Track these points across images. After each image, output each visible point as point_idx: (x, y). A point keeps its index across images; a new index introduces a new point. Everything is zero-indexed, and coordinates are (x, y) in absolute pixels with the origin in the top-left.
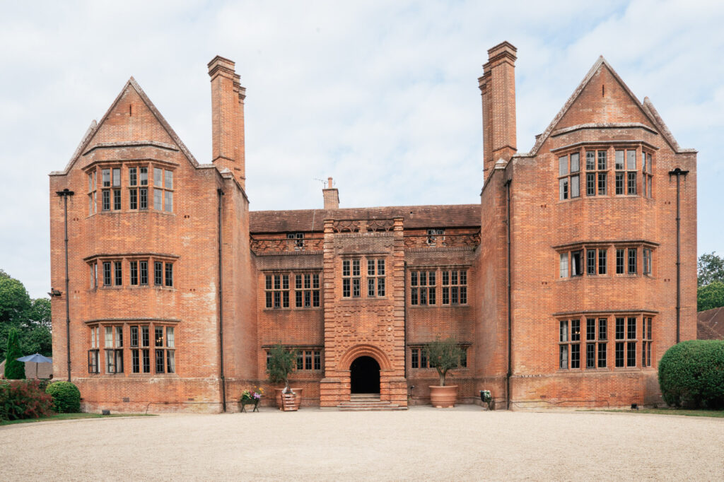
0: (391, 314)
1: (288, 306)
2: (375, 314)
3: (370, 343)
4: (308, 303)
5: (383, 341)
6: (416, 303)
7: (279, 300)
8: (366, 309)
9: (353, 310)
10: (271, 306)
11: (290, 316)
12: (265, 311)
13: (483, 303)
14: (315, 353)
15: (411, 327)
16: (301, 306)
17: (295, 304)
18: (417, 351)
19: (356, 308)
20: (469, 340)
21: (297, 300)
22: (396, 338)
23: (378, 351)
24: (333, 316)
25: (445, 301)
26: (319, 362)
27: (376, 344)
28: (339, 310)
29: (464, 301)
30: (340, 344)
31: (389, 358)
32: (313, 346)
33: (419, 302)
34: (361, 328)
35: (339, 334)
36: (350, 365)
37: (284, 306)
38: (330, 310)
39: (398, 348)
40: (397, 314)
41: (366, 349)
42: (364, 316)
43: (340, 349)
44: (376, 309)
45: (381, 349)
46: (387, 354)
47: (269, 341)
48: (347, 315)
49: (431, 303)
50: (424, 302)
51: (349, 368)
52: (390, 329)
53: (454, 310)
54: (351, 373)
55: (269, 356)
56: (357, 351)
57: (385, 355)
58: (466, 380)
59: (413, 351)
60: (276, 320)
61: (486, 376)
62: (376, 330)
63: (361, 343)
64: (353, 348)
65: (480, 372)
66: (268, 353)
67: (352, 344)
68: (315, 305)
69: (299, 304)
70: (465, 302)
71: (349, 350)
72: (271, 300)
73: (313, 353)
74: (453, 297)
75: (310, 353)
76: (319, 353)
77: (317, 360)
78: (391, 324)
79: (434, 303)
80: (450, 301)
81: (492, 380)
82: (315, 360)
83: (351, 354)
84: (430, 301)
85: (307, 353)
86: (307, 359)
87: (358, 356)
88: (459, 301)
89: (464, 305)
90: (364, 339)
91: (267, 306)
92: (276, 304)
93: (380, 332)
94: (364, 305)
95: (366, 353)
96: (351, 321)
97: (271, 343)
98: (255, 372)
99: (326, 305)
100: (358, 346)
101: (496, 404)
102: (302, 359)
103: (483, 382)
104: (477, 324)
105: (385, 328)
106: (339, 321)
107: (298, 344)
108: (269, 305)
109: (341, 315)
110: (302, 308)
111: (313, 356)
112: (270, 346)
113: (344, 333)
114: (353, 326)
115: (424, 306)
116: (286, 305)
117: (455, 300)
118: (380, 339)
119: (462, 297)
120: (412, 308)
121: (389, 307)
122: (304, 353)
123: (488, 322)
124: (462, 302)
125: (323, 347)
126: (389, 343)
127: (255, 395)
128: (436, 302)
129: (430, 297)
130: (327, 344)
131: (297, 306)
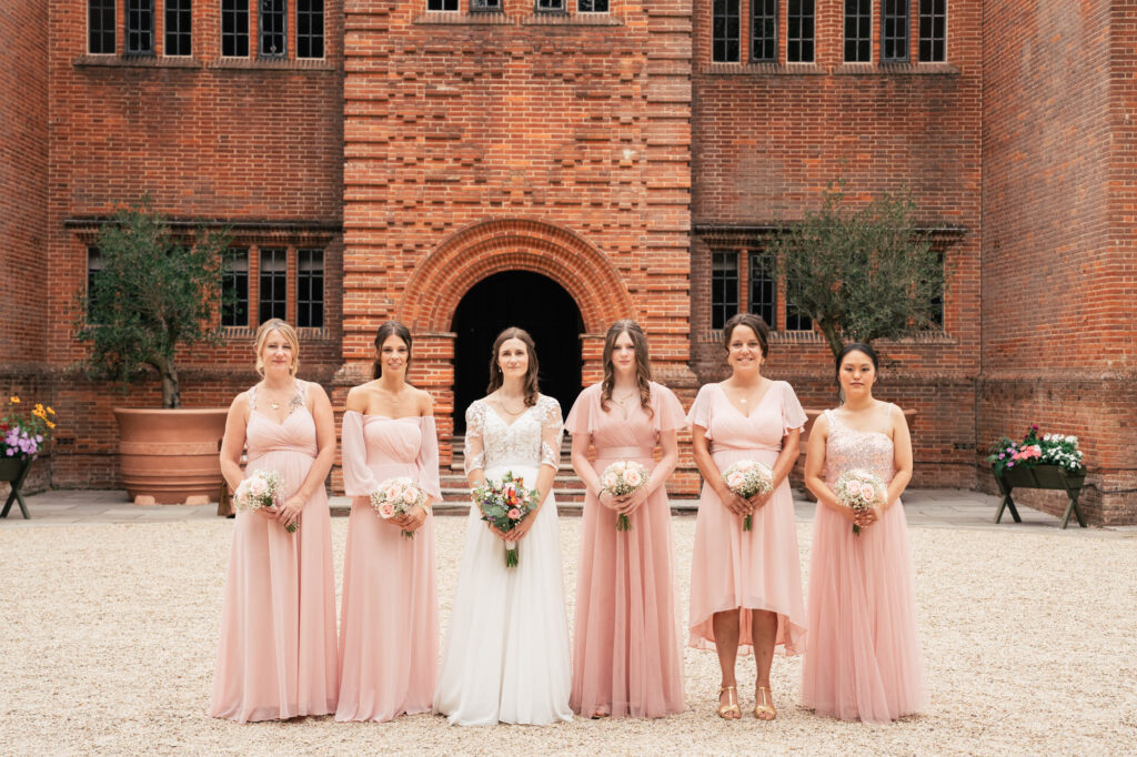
0: (635, 89)
1: (186, 50)
2: (567, 91)
3: (541, 215)
4: (272, 42)
5: (597, 205)
6: (733, 56)
7: (147, 21)
8: (525, 65)
9: (469, 67)
10: (110, 48)
11: (195, 94)
12: (82, 67)
13: (1028, 56)
14: (303, 257)
15: (712, 153)
16: (243, 51)
17: (218, 44)
18: (733, 257)
19: (485, 61)
20: (953, 217)
21: (227, 26)
22: (657, 197)
23: (576, 252)
24: (383, 92)
25: (857, 50)
26: (318, 295)
27: (571, 218)
28: (410, 67)
29: (932, 51)
30: (410, 216)
31: (625, 283)
32: (294, 226)
33: (744, 49)
34: (505, 146)
35: (409, 173)
36: (452, 308)
37: (170, 50)
38: (369, 65)
39: (664, 240)
40: (661, 90)
41: (522, 241)
42: (517, 96)
43: (409, 237)
44: (570, 66)
45: (591, 240)
46: (618, 262)
47: (98, 199)
48: (442, 88)
49: (793, 57)
50: (764, 50)
51: (447, 322)
52: (628, 154)
53: (891, 86)
54: (458, 344)
55: (98, 265)
56: (484, 246)
57: (605, 269)
58: (941, 385)
59: (717, 258)
60: (134, 108)
61: (1047, 374)
62: (569, 157)
63: (505, 211)
64: (466, 234)
65: (1004, 353)
66: (94, 253)
67: (462, 218)
68: (303, 52)
69: (235, 45)
70: (939, 57)
71: (452, 243)
72: (110, 23)
73: (291, 255)
74: (889, 32)
75: (281, 256)
76: (318, 257)
77: (312, 288)
78: (633, 133)
79: (808, 56)
80: (874, 47)
81: (1078, 390)
82: (303, 284)
83: (459, 261)
84: (793, 47)
85: (266, 255)
86: (265, 282)
87: (486, 272)
88: (914, 50)
89: (933, 66)
90: (517, 195)
91: (94, 49)
92: (133, 41)
93: (586, 167)
94: (519, 46)
95: (523, 256)
96: (463, 116)
97: (107, 207)
98: (32, 336)
99: (352, 41)
100: (488, 225)
101: (1107, 501)
102: (242, 281)
103: (1030, 394)
104: (991, 147)
105: (606, 153)
106: (409, 113)
107: (228, 215)
108: (102, 41)
109: (418, 88)
110: (246, 61)
111: (290, 268)
112: (99, 221)
113: (431, 168)
114: (467, 137)
115: (765, 68)
116: (179, 44)
117: (895, 47)
118: (586, 196)
119: (925, 31)
120: (715, 76)
121: (626, 62)
122: (254, 254)
123: (1053, 135)
124: (924, 56)
125: (339, 229)
126: (624, 218)
127: (13, 440)
128: (818, 51)
129: (793, 32)
130: (352, 216)
131: (228, 50)
